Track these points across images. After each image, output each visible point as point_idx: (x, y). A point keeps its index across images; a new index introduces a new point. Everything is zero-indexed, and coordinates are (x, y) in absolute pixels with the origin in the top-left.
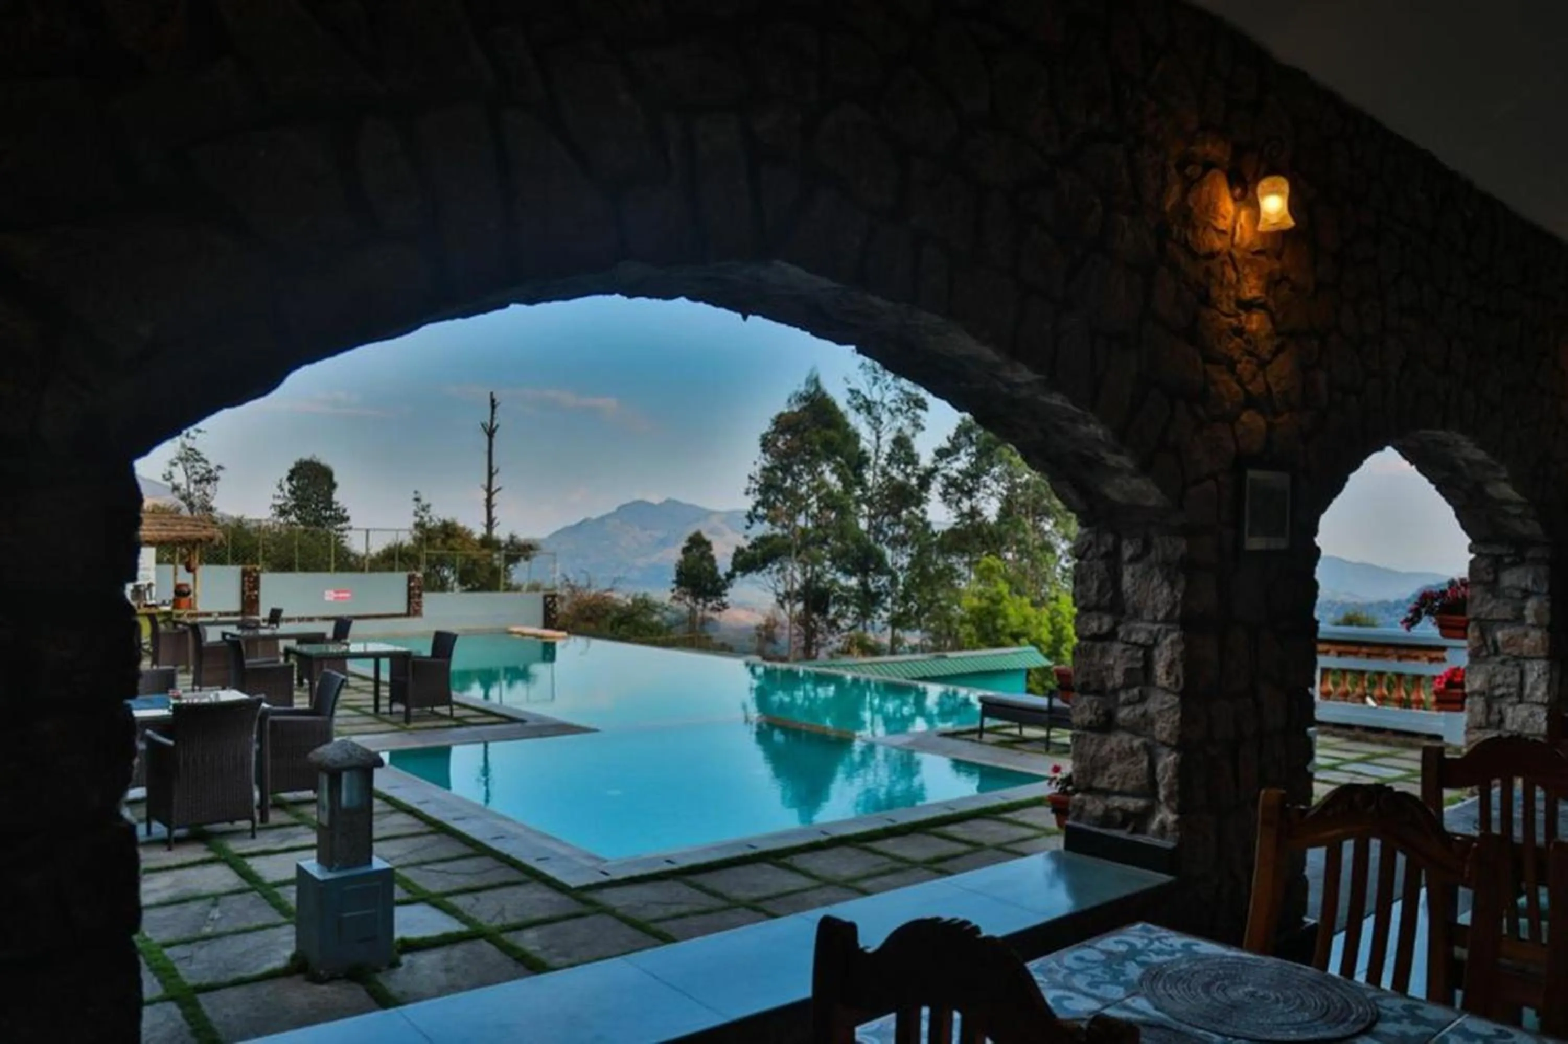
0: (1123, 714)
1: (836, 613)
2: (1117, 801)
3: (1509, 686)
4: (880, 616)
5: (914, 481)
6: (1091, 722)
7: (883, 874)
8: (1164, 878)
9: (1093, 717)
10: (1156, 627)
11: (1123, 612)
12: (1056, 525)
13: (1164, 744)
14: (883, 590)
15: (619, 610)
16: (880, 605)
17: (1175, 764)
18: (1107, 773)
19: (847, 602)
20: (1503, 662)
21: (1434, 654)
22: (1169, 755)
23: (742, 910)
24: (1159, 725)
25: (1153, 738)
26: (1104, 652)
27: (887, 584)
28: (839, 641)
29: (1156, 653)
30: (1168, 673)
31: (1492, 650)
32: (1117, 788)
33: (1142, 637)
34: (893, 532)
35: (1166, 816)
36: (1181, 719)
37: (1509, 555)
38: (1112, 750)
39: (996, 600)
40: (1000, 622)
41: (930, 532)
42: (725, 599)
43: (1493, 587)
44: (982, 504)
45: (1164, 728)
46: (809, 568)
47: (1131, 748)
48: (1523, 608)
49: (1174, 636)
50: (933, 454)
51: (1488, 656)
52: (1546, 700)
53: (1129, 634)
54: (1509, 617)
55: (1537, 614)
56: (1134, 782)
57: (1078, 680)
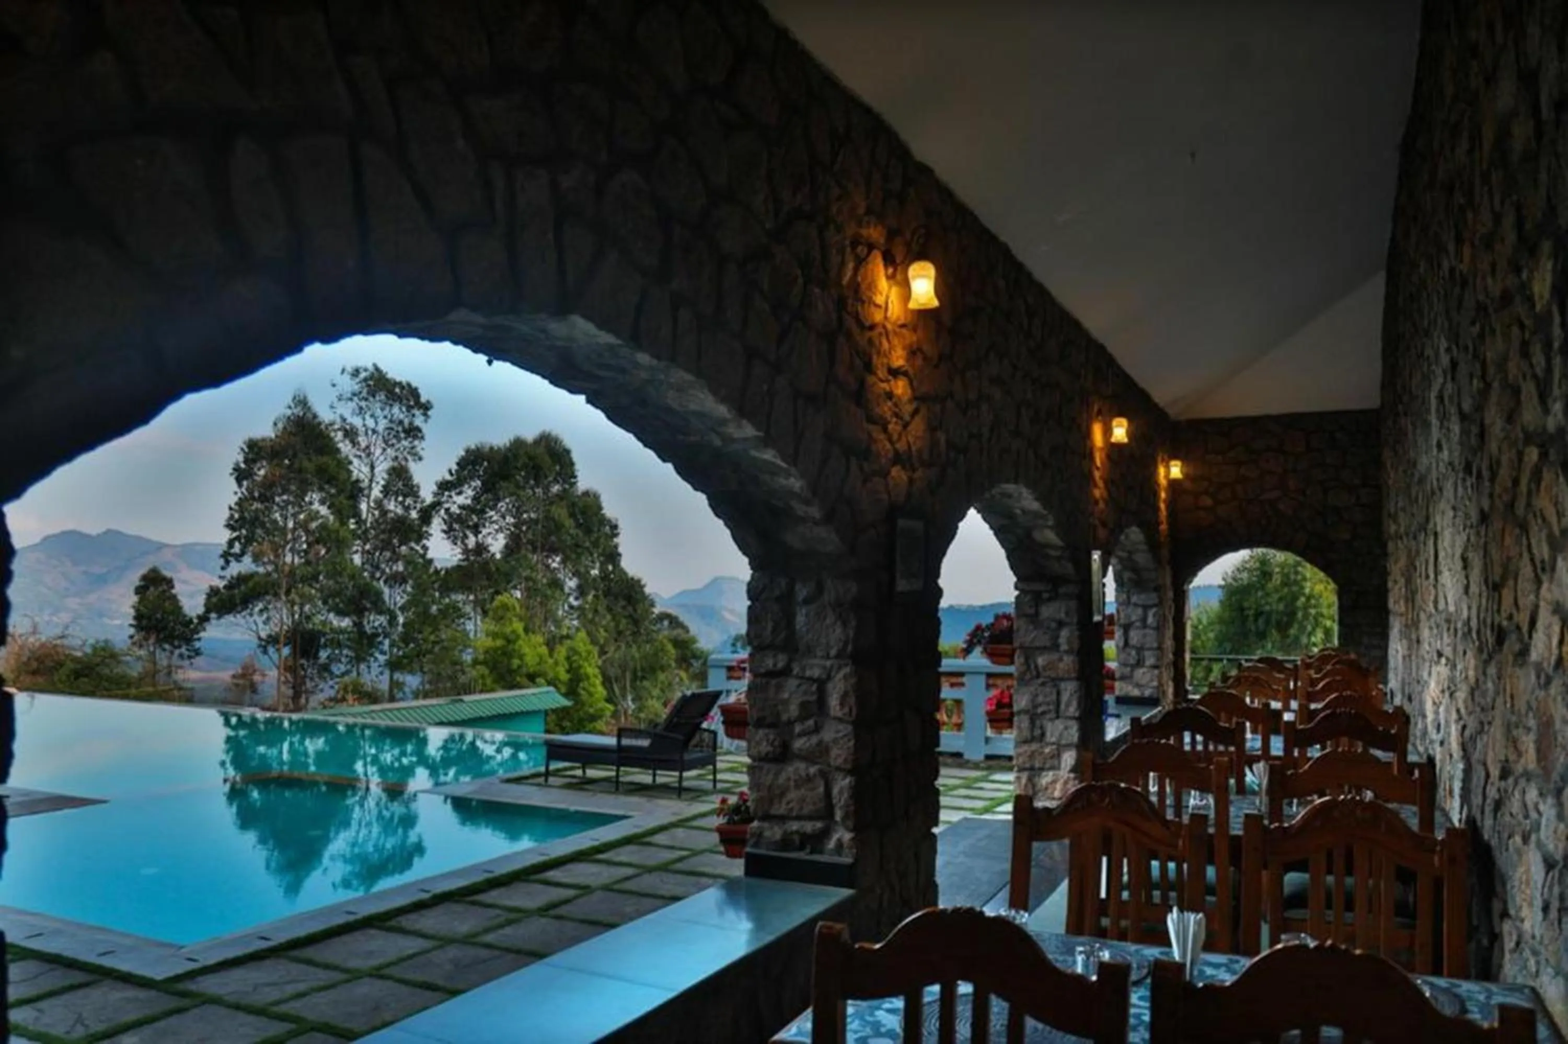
0: (799, 744)
1: (328, 657)
2: (794, 826)
3: (1048, 704)
4: (376, 659)
5: (414, 514)
6: (767, 754)
7: (501, 926)
8: (845, 893)
9: (770, 749)
10: (828, 663)
11: (797, 650)
12: (563, 562)
13: (838, 769)
14: (380, 630)
15: (75, 660)
16: (377, 648)
17: (851, 788)
18: (784, 801)
19: (339, 645)
20: (1043, 684)
21: (954, 680)
22: (843, 779)
23: (366, 980)
24: (834, 752)
25: (829, 765)
26: (779, 688)
27: (385, 624)
28: (332, 687)
29: (830, 686)
30: (842, 705)
31: (1034, 673)
32: (794, 814)
33: (816, 673)
34: (391, 569)
35: (843, 835)
36: (855, 745)
37: (1047, 591)
38: (789, 779)
39: (510, 640)
40: (516, 662)
41: (432, 570)
42: (197, 645)
43: (1034, 619)
44: (489, 540)
45: (839, 755)
46: (296, 608)
47: (807, 775)
48: (1058, 637)
49: (847, 670)
50: (435, 488)
51: (1031, 679)
52: (1077, 714)
53: (803, 669)
54: (1048, 644)
55: (1069, 642)
56: (811, 807)
57: (753, 716)
